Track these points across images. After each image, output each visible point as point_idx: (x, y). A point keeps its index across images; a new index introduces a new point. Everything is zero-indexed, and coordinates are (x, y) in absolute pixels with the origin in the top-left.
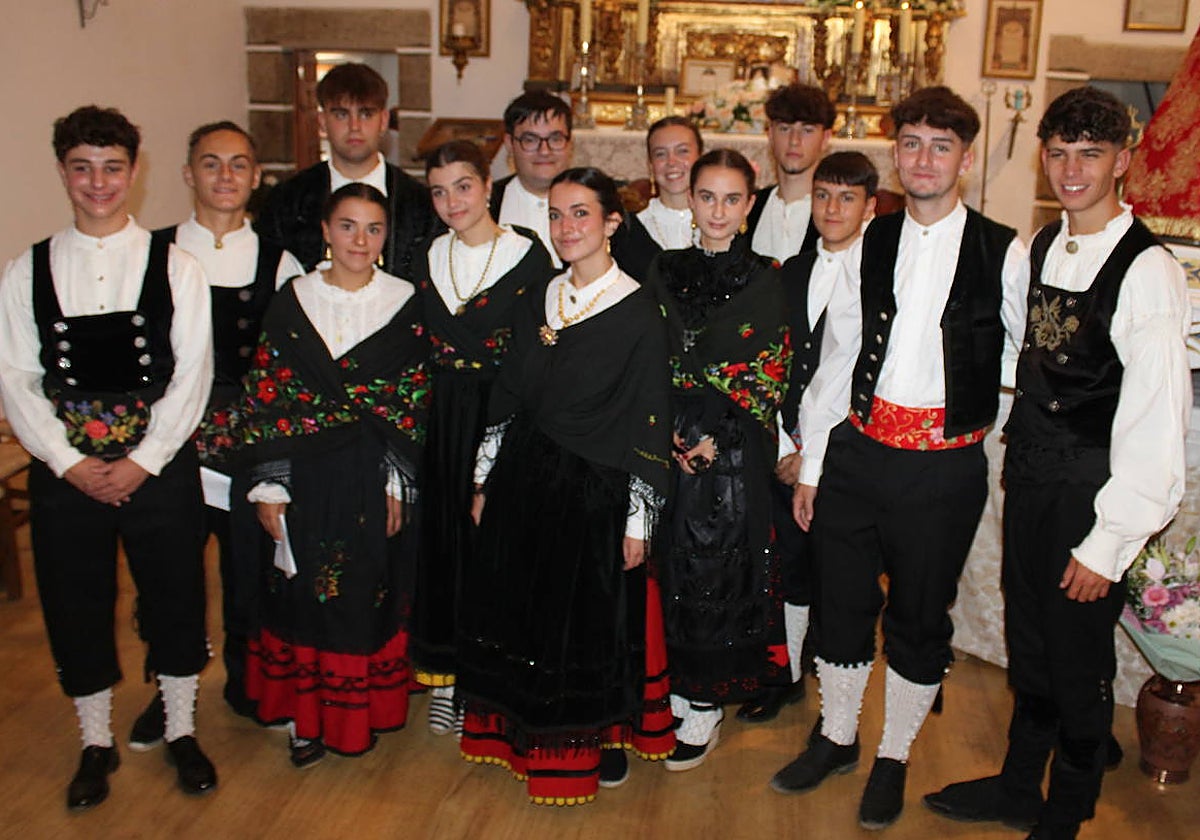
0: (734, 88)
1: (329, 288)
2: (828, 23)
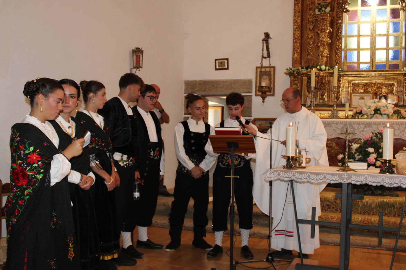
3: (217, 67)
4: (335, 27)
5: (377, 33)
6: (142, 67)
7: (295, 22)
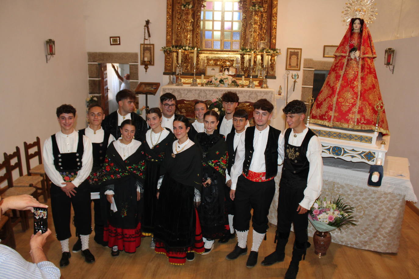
0: (219, 75)
1: (121, 144)
2: (245, 56)
3: (112, 43)
4: (196, 18)
5: (225, 19)
6: (55, 54)
7: (168, 12)
